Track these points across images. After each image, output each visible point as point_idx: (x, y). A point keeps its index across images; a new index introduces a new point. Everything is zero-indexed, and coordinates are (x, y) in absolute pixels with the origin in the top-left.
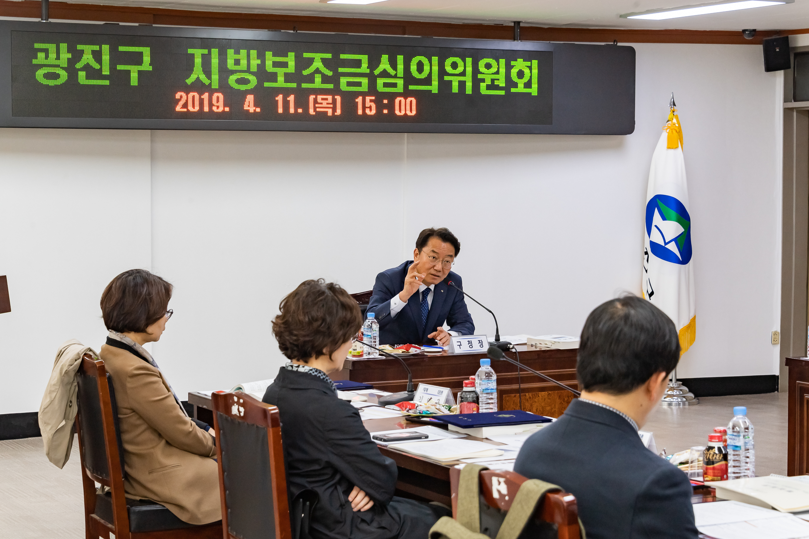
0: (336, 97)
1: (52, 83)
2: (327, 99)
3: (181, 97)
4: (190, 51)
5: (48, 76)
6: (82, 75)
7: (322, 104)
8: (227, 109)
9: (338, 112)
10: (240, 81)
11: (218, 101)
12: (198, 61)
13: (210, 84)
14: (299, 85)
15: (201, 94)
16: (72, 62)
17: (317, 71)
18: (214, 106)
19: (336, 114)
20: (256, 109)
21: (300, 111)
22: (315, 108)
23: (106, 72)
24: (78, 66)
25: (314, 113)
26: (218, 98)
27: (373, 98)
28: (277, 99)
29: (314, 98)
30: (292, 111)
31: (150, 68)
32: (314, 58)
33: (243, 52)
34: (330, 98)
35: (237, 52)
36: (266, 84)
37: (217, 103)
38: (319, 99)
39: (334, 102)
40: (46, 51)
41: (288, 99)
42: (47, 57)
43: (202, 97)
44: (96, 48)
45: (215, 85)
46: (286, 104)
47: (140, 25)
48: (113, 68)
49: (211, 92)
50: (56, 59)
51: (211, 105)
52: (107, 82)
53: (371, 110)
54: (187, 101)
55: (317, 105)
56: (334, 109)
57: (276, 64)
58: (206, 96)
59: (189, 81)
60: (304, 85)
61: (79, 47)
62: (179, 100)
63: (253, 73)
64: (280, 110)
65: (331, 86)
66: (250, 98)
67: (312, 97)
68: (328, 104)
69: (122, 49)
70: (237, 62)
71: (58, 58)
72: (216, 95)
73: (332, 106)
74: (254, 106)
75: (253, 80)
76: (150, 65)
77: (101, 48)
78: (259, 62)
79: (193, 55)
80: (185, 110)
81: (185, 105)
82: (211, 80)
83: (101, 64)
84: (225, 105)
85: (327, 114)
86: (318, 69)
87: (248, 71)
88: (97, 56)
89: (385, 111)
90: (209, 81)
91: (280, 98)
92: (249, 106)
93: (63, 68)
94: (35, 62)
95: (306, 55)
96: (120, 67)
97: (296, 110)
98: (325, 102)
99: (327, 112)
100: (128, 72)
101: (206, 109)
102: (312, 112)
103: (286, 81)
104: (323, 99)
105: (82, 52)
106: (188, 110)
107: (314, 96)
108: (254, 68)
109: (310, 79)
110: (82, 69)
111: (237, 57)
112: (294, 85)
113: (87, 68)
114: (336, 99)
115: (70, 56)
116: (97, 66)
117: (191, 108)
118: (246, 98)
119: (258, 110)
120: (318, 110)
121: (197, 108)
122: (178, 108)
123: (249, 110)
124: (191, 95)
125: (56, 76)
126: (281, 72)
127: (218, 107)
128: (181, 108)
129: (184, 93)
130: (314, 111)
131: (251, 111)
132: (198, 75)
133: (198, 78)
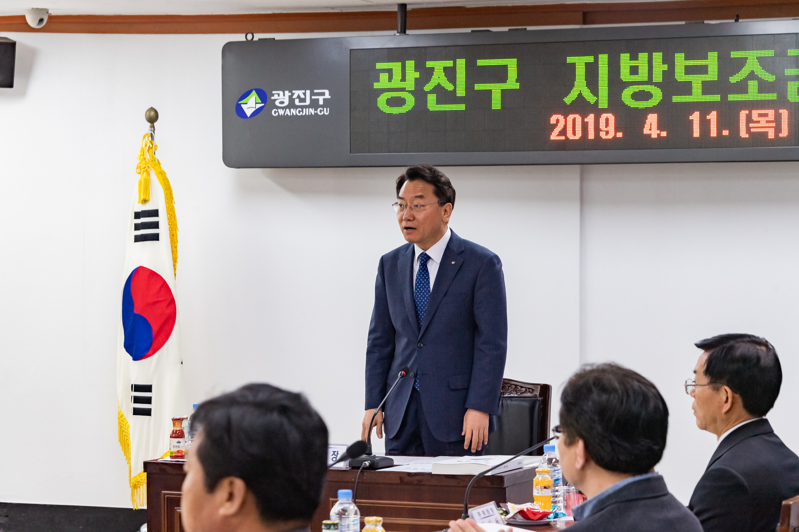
0: (781, 111)
1: (396, 110)
2: (766, 115)
3: (558, 121)
4: (570, 60)
5: (391, 102)
6: (432, 99)
7: (758, 122)
8: (620, 135)
9: (784, 133)
10: (636, 96)
11: (607, 125)
12: (580, 72)
13: (597, 102)
14: (724, 98)
15: (584, 116)
16: (420, 83)
17: (752, 76)
18: (602, 131)
19: (781, 135)
20: (660, 132)
21: (726, 133)
22: (748, 129)
23: (461, 92)
24: (428, 88)
25: (747, 136)
26: (607, 120)
28: (691, 118)
29: (747, 115)
30: (714, 133)
31: (517, 86)
32: (747, 58)
33: (643, 57)
34: (771, 113)
35: (634, 57)
36: (676, 99)
37: (606, 127)
38: (755, 117)
39: (778, 119)
40: (390, 71)
41: (708, 117)
42: (390, 79)
43: (586, 120)
44: (449, 64)
45: (604, 104)
46: (705, 124)
47: (509, 30)
48: (469, 87)
49: (598, 112)
50: (402, 81)
51: (597, 129)
52: (462, 107)
54: (565, 126)
55: (751, 125)
56: (778, 129)
57: (689, 70)
58: (590, 119)
59: (568, 100)
60: (732, 97)
61: (429, 64)
62: (555, 125)
63: (657, 85)
64: (696, 133)
65: (773, 96)
66: (652, 119)
67: (743, 114)
68: (768, 122)
69: (481, 63)
70: (634, 70)
71: (403, 79)
72: (604, 116)
73: (774, 125)
74: (658, 130)
75: (657, 95)
76: (517, 81)
77: (455, 63)
78: (665, 67)
79: (574, 65)
80: (563, 138)
81: (563, 132)
82: (598, 97)
83: (455, 84)
84: (617, 130)
85: (768, 136)
86: (752, 73)
87: (650, 82)
88: (451, 74)
90: (595, 99)
91: (695, 117)
92: (650, 130)
93: (410, 92)
94: (376, 86)
95: (734, 54)
96: (478, 87)
97: (719, 131)
98: (763, 120)
99: (766, 133)
100: (490, 92)
101: (591, 136)
102: (743, 134)
103: (704, 93)
104: (760, 115)
105: (432, 69)
106: (567, 138)
107: (747, 112)
108: (658, 77)
109: (742, 87)
110: (431, 92)
111: (634, 63)
112: (717, 98)
113: (438, 90)
114: (781, 114)
115: (417, 75)
116: (450, 87)
117: (571, 136)
118: (647, 119)
119: (664, 134)
120: (753, 130)
121: (579, 135)
122: (554, 136)
123: (650, 135)
124: (571, 117)
125: (400, 102)
126: (697, 80)
127: (607, 133)
128: (558, 135)
129: (562, 115)
130: (747, 133)
131: (654, 136)
132: (581, 91)
133: (580, 95)
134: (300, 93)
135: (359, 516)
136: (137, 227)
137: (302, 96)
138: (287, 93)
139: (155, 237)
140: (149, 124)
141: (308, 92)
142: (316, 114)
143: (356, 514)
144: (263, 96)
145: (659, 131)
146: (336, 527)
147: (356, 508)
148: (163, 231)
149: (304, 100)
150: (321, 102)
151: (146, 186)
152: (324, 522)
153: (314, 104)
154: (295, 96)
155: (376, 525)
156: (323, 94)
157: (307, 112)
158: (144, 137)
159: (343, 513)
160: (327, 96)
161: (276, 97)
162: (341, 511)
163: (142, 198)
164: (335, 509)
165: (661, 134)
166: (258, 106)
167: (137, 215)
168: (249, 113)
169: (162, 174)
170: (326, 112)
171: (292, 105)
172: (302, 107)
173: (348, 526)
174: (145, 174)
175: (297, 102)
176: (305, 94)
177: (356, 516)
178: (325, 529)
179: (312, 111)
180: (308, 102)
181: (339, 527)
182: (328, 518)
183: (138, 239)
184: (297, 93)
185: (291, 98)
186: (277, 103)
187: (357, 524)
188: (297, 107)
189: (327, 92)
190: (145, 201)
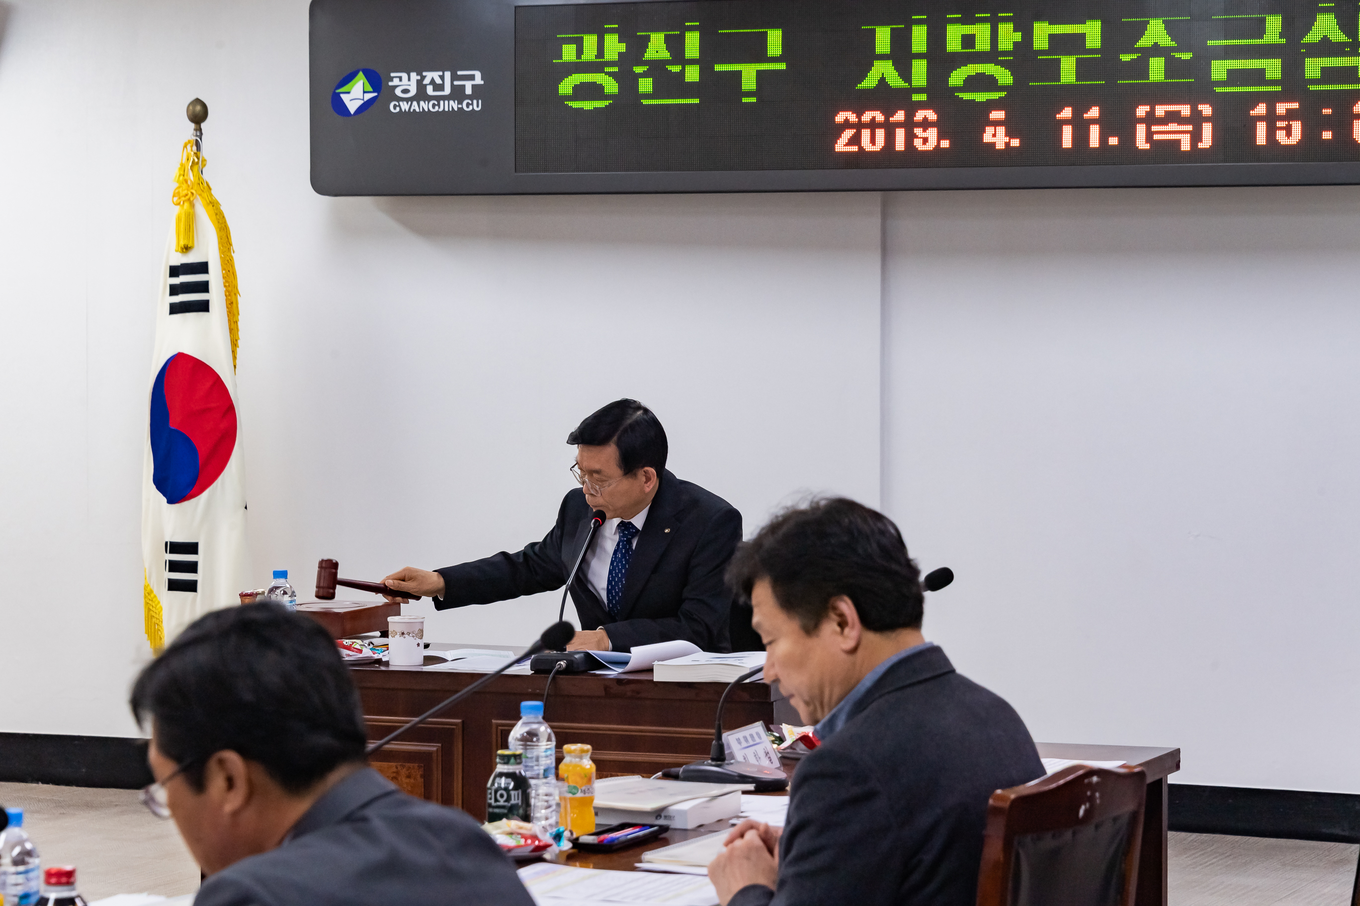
0: (1200, 107)
1: (588, 105)
2: (1178, 113)
3: (847, 121)
5: (581, 92)
6: (646, 85)
8: (945, 144)
9: (1206, 142)
10: (974, 82)
11: (925, 128)
12: (883, 43)
13: (909, 92)
14: (1111, 85)
15: (888, 114)
16: (627, 60)
17: (1155, 50)
18: (917, 137)
19: (1200, 146)
20: (1010, 140)
21: (1113, 141)
22: (1149, 135)
23: (692, 74)
24: (639, 67)
25: (1147, 146)
26: (925, 120)
27: (1295, 105)
28: (1058, 116)
29: (1147, 112)
30: (1094, 142)
31: (782, 66)
32: (1147, 22)
33: (983, 19)
34: (1185, 109)
35: (968, 20)
37: (924, 131)
38: (1160, 114)
39: (1196, 118)
40: (578, 43)
41: (1086, 116)
42: (579, 52)
43: (892, 120)
45: (920, 93)
46: (1080, 127)
48: (706, 68)
49: (911, 107)
50: (597, 57)
51: (910, 136)
52: (694, 99)
53: (1289, 134)
54: (859, 129)
55: (1154, 128)
56: (1196, 136)
57: (1057, 42)
58: (899, 118)
59: (864, 86)
61: (642, 30)
62: (843, 128)
63: (1004, 63)
64: (1067, 142)
66: (997, 118)
67: (1142, 110)
68: (1180, 123)
70: (969, 41)
71: (600, 54)
72: (921, 114)
73: (1190, 128)
74: (1006, 136)
75: (1005, 79)
76: (782, 58)
78: (1018, 37)
79: (872, 31)
80: (855, 149)
81: (855, 139)
82: (910, 83)
83: (682, 61)
84: (940, 138)
85: (1180, 146)
86: (1156, 45)
87: (993, 58)
88: (676, 45)
89: (1327, 135)
90: (907, 85)
91: (1066, 115)
92: (994, 135)
93: (610, 74)
94: (556, 62)
96: (721, 67)
97: (1103, 139)
99: (1178, 142)
100: (738, 76)
101: (900, 145)
102: (1141, 143)
103: (1080, 74)
104: (1168, 113)
105: (646, 41)
106: (861, 148)
107: (1147, 108)
108: (1006, 52)
109: (1139, 69)
110: (645, 74)
111: (968, 29)
113: (656, 71)
114: (1201, 111)
115: (622, 47)
116: (674, 67)
117: (867, 146)
118: (989, 118)
119: (1015, 143)
120: (1156, 137)
121: (880, 144)
122: (841, 145)
123: (994, 144)
124: (867, 115)
125: (596, 91)
127: (925, 140)
128: (847, 145)
129: (853, 113)
130: (1147, 142)
131: (1000, 146)
132: (883, 74)
133: (882, 80)
134: (435, 75)
135: (553, 744)
136: (174, 290)
137: (438, 81)
138: (414, 76)
139: (203, 307)
140: (192, 126)
141: (448, 75)
142: (461, 110)
143: (549, 739)
144: (376, 81)
145: (1008, 138)
146: (518, 761)
147: (549, 730)
148: (216, 296)
149: (440, 87)
150: (469, 91)
151: (189, 224)
152: (500, 752)
153: (458, 94)
154: (427, 81)
155: (581, 758)
156: (472, 78)
157: (445, 106)
158: (185, 146)
159: (530, 738)
160: (478, 80)
161: (396, 82)
162: (525, 734)
163: (182, 243)
164: (518, 731)
165: (1011, 143)
166: (368, 96)
167: (174, 271)
168: (353, 107)
169: (214, 205)
170: (477, 106)
171: (421, 95)
172: (438, 99)
173: (537, 759)
174: (187, 205)
175: (430, 90)
176: (442, 78)
177: (549, 743)
178: (500, 763)
179: (454, 105)
180: (447, 91)
181: (524, 760)
182: (505, 746)
183: (175, 309)
184: (429, 76)
185: (420, 83)
186: (398, 92)
187: (551, 755)
188: (429, 98)
189: (478, 74)
190: (186, 249)
